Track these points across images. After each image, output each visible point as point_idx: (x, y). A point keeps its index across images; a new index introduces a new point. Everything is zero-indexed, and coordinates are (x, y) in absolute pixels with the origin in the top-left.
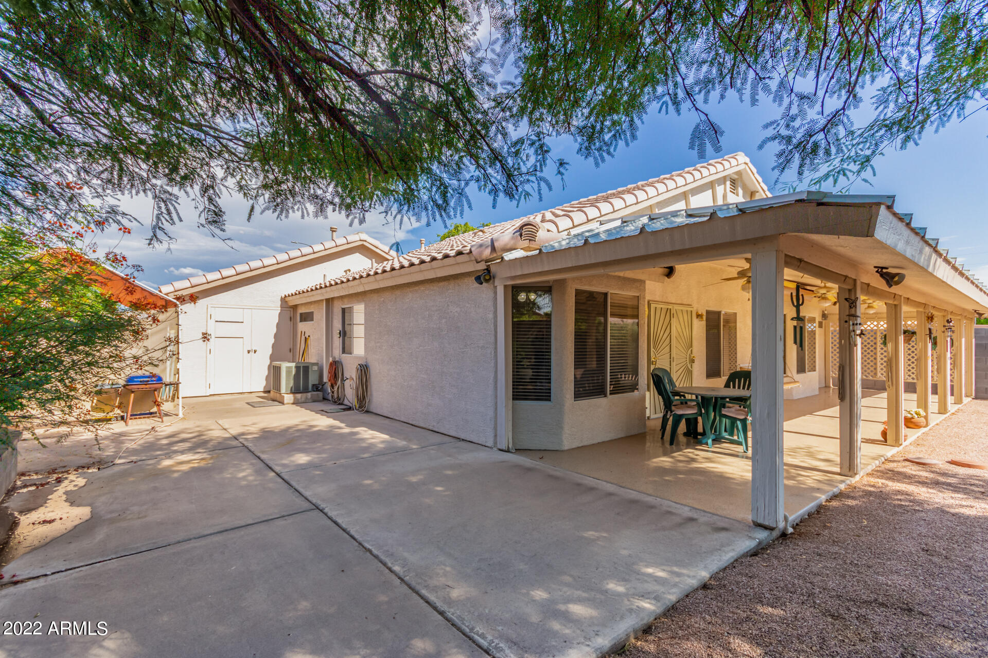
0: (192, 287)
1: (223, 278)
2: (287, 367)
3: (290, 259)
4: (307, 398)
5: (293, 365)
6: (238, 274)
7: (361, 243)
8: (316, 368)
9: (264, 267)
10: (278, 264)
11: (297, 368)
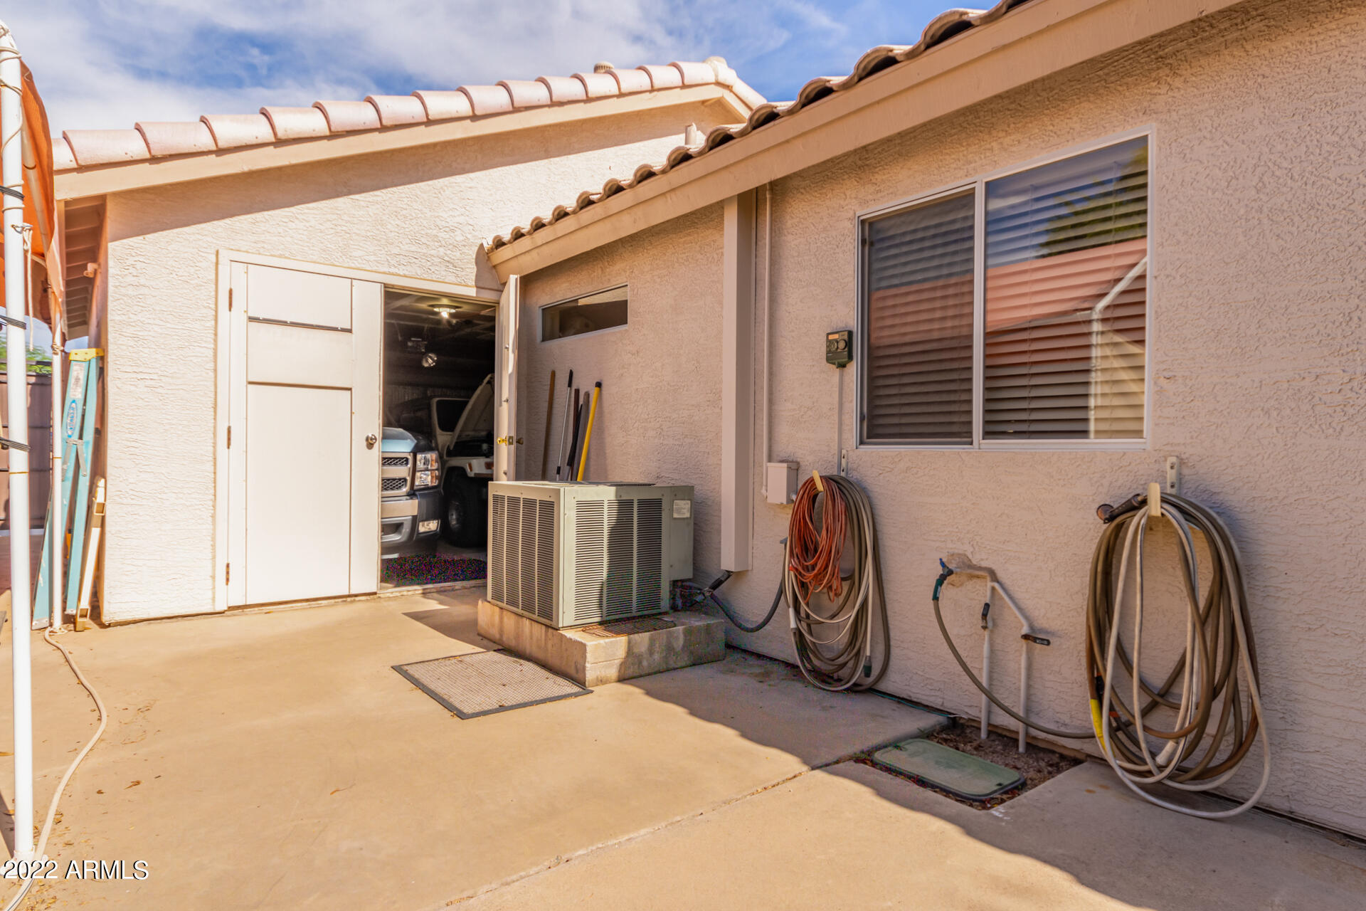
0: (154, 160)
1: (279, 142)
2: (583, 506)
3: (516, 110)
4: (669, 648)
5: (606, 494)
6: (334, 135)
7: (715, 93)
8: (683, 509)
9: (429, 122)
10: (474, 118)
11: (624, 506)
